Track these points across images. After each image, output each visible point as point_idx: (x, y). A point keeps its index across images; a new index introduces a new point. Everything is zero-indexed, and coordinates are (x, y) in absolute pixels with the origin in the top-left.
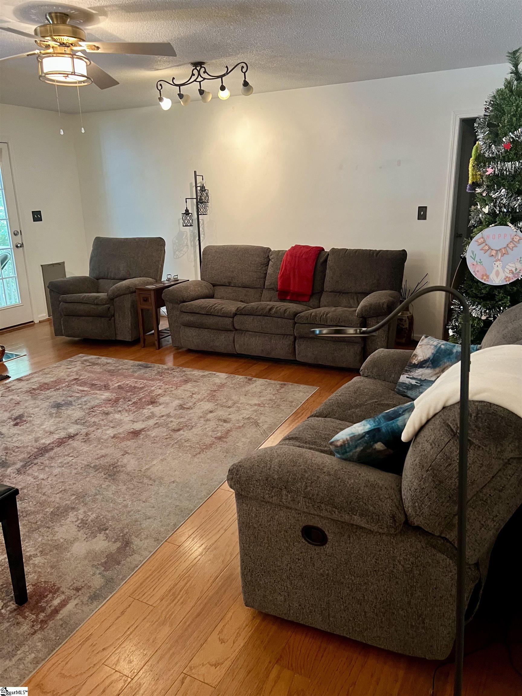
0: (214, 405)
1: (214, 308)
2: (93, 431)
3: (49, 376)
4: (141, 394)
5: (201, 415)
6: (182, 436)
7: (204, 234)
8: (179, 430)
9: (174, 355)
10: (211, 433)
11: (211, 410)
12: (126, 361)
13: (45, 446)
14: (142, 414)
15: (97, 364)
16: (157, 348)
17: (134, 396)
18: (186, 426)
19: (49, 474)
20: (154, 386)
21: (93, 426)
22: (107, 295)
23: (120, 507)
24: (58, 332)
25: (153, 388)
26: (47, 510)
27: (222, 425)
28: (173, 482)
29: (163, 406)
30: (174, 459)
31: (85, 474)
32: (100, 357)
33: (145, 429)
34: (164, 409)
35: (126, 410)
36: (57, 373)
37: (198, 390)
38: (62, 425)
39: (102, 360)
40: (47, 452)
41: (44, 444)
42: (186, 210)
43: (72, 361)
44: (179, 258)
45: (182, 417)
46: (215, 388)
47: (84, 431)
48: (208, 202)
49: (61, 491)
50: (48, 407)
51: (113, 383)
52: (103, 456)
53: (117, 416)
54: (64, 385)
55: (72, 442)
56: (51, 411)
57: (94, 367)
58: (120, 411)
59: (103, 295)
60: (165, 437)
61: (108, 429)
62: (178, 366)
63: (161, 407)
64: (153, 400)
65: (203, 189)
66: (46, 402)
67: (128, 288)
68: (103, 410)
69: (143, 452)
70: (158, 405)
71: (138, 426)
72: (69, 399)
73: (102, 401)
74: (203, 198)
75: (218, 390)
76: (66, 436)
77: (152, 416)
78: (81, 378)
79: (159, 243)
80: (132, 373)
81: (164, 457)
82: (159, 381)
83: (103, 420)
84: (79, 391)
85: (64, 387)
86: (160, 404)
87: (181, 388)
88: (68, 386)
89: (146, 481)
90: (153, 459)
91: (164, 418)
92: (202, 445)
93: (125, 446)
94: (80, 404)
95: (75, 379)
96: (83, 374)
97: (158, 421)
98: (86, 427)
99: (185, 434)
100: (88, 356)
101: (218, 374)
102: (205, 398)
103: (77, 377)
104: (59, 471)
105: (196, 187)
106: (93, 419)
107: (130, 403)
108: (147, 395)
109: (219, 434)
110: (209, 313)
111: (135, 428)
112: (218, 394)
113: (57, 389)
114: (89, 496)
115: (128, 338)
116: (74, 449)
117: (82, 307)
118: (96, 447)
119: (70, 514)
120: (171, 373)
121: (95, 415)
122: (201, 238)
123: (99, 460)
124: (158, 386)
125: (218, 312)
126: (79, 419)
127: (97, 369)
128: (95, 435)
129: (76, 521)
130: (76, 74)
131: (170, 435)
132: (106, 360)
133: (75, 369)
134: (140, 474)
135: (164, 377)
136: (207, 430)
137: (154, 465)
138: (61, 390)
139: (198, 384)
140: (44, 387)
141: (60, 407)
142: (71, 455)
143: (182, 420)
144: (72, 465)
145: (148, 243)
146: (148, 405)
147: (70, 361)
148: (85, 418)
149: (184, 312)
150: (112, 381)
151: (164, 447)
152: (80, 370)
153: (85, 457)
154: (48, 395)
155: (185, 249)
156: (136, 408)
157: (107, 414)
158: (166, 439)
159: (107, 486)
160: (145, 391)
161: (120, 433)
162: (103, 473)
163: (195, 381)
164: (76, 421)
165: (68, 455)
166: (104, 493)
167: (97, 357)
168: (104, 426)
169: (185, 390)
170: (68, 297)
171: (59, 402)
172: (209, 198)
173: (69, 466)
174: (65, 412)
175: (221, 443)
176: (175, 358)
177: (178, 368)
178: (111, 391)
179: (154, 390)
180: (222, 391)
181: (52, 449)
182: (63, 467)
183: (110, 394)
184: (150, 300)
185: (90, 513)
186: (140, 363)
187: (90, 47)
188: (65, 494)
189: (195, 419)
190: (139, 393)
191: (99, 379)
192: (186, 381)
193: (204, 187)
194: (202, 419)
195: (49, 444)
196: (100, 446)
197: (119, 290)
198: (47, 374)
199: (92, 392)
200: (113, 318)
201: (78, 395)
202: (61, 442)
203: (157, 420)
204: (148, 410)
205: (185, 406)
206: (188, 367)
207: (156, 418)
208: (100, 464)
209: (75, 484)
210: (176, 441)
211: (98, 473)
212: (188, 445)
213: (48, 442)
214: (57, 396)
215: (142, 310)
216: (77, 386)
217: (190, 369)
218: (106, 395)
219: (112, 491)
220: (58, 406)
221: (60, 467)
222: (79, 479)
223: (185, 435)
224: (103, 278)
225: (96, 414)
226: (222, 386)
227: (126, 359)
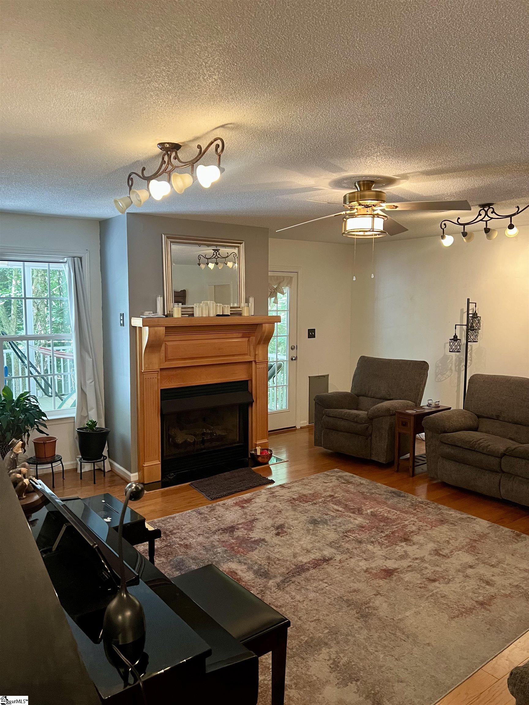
0: (474, 558)
1: (479, 444)
2: (347, 559)
3: (308, 487)
4: (395, 527)
5: (459, 567)
6: (438, 590)
7: (471, 360)
8: (434, 581)
9: (428, 486)
10: (471, 594)
11: (471, 564)
12: (379, 484)
13: (302, 564)
14: (394, 550)
15: (351, 483)
16: (411, 474)
17: (388, 527)
18: (442, 577)
19: (305, 597)
20: (407, 520)
21: (346, 553)
22: (367, 414)
23: (372, 658)
24: (317, 443)
25: (406, 523)
26: (302, 637)
27: (484, 588)
28: (428, 644)
29: (417, 547)
30: (429, 616)
31: (337, 607)
32: (355, 476)
33: (398, 570)
34: (418, 550)
35: (379, 543)
36: (315, 485)
37: (456, 535)
38: (318, 545)
39: (356, 479)
40: (304, 572)
41: (301, 562)
42: (454, 336)
43: (328, 475)
44: (441, 381)
45: (438, 566)
46: (476, 537)
47: (338, 558)
48: (479, 329)
49: (315, 620)
50: (305, 522)
51: (366, 508)
52: (355, 591)
53: (370, 547)
54: (320, 500)
55: (326, 566)
56: (308, 527)
57: (348, 486)
58: (372, 542)
59: (362, 413)
60: (419, 585)
61: (361, 560)
62: (433, 501)
63: (415, 547)
64: (406, 537)
65: (475, 315)
66: (305, 516)
67: (388, 410)
68: (356, 536)
69: (395, 597)
70: (411, 544)
71: (391, 564)
72: (325, 516)
73: (355, 526)
74: (474, 325)
75: (479, 541)
76: (321, 558)
77: (405, 556)
78: (336, 495)
79: (422, 367)
80: (385, 499)
81: (417, 609)
82: (412, 516)
83: (356, 548)
84: (333, 510)
85: (321, 502)
86: (414, 544)
87: (437, 529)
88: (324, 502)
89: (399, 634)
90: (406, 610)
91: (417, 561)
92: (461, 606)
93: (377, 585)
94: (335, 525)
95: (331, 496)
96: (338, 491)
97: (411, 564)
98: (340, 553)
99: (441, 586)
100: (343, 472)
101: (479, 520)
102: (463, 547)
103: (332, 494)
104: (314, 596)
105: (468, 314)
106: (347, 545)
107: (383, 535)
108: (400, 529)
109: (481, 598)
110: (472, 448)
111: (387, 566)
112: (479, 545)
113: (314, 503)
114: (341, 635)
115: (382, 460)
116: (328, 573)
117: (342, 423)
118: (349, 578)
119: (323, 649)
120: (426, 509)
121: (348, 541)
122: (468, 364)
123: (352, 594)
124: (412, 521)
125: (483, 449)
126: (333, 542)
127: (351, 487)
128: (348, 564)
129: (328, 660)
130: (374, 230)
131: (425, 584)
132: (359, 480)
133: (331, 485)
134: (392, 624)
135: (418, 512)
136: (467, 588)
137: (407, 616)
138: (317, 506)
139: (456, 527)
140: (303, 498)
141: (316, 524)
142: (324, 581)
143: (437, 569)
144: (325, 593)
145: (411, 367)
146: (401, 541)
147: (326, 474)
148: (339, 542)
149: (445, 444)
150: (365, 505)
151: (418, 597)
152: (335, 486)
153: (338, 587)
154: (307, 508)
155: (448, 373)
156: (389, 542)
157: (360, 542)
158: (420, 588)
159: (359, 627)
160: (399, 524)
161: (372, 568)
162: (355, 610)
163: (452, 524)
164: (331, 543)
165: (322, 580)
166: (356, 635)
167: (352, 475)
168: (358, 555)
169: (440, 533)
170: (332, 411)
171: (316, 518)
172: (481, 325)
173: (323, 593)
174: (321, 531)
175: (483, 610)
176: (429, 490)
177: (433, 503)
178: (364, 516)
179: (407, 525)
180: (483, 542)
181: (308, 570)
182: (317, 592)
183: (364, 521)
184: (409, 425)
185: (342, 655)
186: (393, 489)
187: (387, 207)
188: (319, 624)
189: (452, 572)
190: (392, 525)
191: (352, 500)
192: (442, 521)
193: (477, 314)
194: (461, 573)
195: (306, 563)
196: (353, 578)
197: (379, 411)
198: (306, 485)
199: (346, 513)
200: (370, 438)
201: (333, 514)
202: (317, 564)
203: (410, 562)
204: (401, 548)
205: (441, 553)
206: (444, 504)
207: (409, 560)
208: (353, 600)
209: (329, 615)
210: (430, 594)
211: (351, 609)
212: (445, 602)
213: (305, 561)
214: (314, 511)
215: (399, 434)
216: (333, 503)
217: (446, 507)
218: (360, 520)
219: (364, 635)
220: (314, 522)
221: (315, 592)
222: (332, 611)
223: (441, 589)
224: (363, 396)
225: (350, 540)
226: (483, 536)
227: (379, 482)
